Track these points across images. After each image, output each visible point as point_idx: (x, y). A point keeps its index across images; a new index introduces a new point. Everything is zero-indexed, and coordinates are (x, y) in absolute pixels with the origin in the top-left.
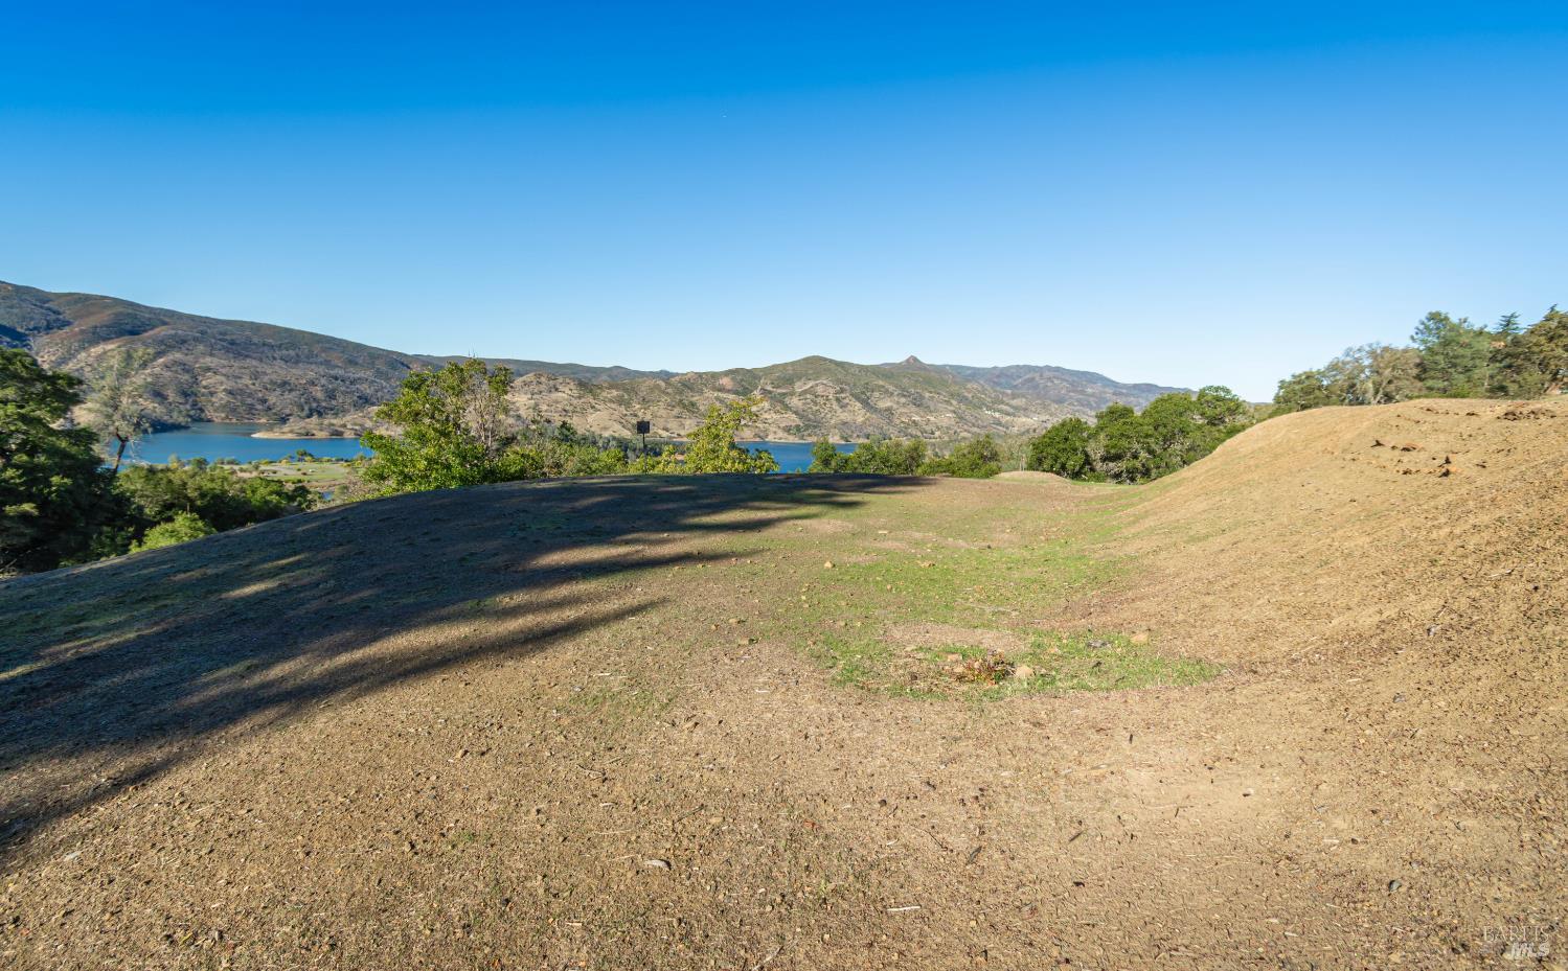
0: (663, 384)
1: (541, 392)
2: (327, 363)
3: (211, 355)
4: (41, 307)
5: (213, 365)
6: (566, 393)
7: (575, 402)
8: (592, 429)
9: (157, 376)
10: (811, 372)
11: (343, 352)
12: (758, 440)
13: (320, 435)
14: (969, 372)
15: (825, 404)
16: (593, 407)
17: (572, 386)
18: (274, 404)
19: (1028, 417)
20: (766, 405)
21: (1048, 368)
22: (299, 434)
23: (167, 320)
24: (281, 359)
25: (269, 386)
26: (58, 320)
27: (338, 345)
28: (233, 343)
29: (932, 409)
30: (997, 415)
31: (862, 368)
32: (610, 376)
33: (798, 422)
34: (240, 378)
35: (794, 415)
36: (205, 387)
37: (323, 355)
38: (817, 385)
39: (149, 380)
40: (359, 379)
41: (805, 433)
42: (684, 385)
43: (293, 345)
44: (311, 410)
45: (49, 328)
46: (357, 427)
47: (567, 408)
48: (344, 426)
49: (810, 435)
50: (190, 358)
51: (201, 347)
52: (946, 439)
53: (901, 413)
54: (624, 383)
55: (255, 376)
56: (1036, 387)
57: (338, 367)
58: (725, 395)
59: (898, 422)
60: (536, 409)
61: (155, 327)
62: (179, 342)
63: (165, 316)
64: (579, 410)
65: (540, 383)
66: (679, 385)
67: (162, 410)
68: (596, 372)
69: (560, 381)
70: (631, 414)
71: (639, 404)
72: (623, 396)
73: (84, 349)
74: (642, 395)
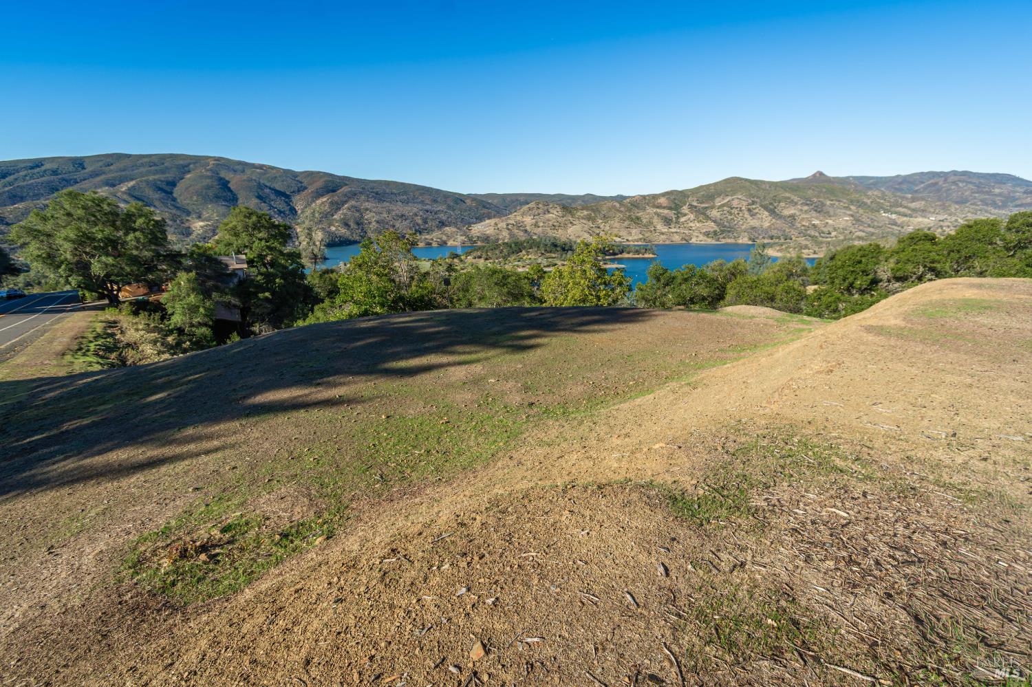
0: (618, 205)
1: (539, 214)
2: (422, 202)
3: (368, 201)
4: (294, 180)
5: (369, 207)
6: (555, 214)
7: (560, 220)
8: (571, 238)
9: (345, 215)
10: (729, 190)
11: (430, 195)
12: (684, 242)
14: (872, 181)
15: (738, 214)
16: (571, 223)
17: (558, 209)
19: (925, 217)
20: (692, 216)
21: (954, 173)
23: (347, 183)
24: (400, 201)
25: (395, 218)
26: (302, 186)
27: (428, 191)
28: (377, 194)
29: (832, 213)
30: (894, 216)
31: (771, 184)
32: (583, 201)
33: (716, 228)
34: (382, 213)
35: (713, 223)
36: (366, 220)
37: (421, 197)
38: (733, 200)
39: (342, 217)
40: (439, 211)
41: (721, 236)
42: (632, 204)
43: (405, 193)
44: (416, 230)
45: (299, 191)
46: (439, 240)
47: (555, 224)
48: (432, 239)
49: (724, 238)
50: (359, 203)
51: (363, 197)
52: (841, 238)
53: (803, 218)
54: (591, 206)
55: (389, 212)
56: (939, 190)
57: (428, 204)
58: (661, 211)
59: (799, 225)
60: (536, 225)
61: (342, 187)
62: (354, 195)
63: (345, 181)
64: (562, 225)
65: (538, 208)
66: (629, 205)
67: (348, 233)
68: (574, 199)
69: (550, 206)
70: (596, 227)
71: (601, 219)
72: (591, 214)
73: (313, 201)
74: (603, 213)
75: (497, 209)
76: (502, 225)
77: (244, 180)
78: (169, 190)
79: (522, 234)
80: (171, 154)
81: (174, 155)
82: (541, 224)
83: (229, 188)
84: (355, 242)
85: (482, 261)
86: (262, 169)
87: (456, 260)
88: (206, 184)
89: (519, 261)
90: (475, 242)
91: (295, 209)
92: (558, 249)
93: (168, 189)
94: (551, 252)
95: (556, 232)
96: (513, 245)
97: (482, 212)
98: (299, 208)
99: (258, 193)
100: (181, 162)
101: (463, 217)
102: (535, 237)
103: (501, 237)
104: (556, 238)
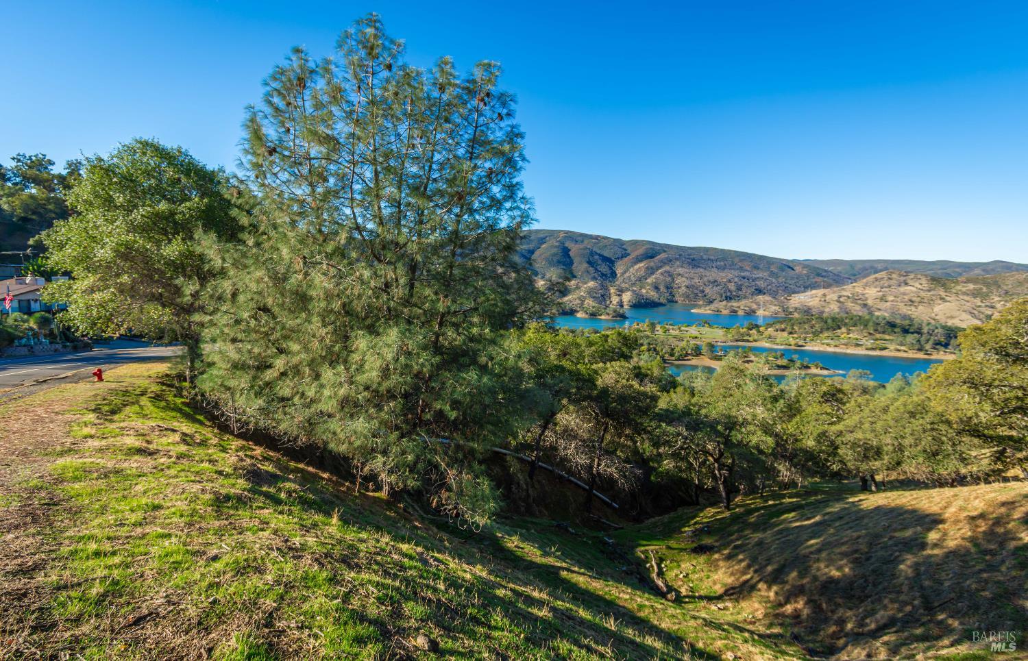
1: (890, 286)
2: (741, 269)
3: (682, 267)
4: (621, 248)
5: (682, 272)
6: (916, 287)
7: (922, 294)
8: (937, 317)
9: (657, 279)
11: (751, 262)
13: (725, 312)
16: (942, 299)
17: (924, 281)
18: (708, 293)
22: (713, 311)
23: (666, 250)
24: (716, 268)
25: (707, 283)
26: (626, 253)
27: (749, 257)
28: (693, 260)
34: (693, 279)
36: (676, 284)
37: (740, 264)
39: (654, 281)
40: (758, 278)
43: (724, 259)
44: (725, 297)
45: (622, 257)
46: (746, 308)
47: (914, 299)
48: (739, 307)
50: (672, 269)
51: (678, 263)
55: (701, 277)
57: (747, 271)
60: (883, 299)
61: (660, 254)
62: (669, 261)
63: (665, 248)
64: (925, 301)
65: (891, 279)
67: (657, 296)
68: (969, 267)
69: (912, 277)
70: (987, 306)
71: (1000, 296)
72: (981, 289)
73: (632, 266)
74: (1005, 288)
75: (835, 278)
76: (833, 297)
77: (581, 249)
78: (529, 257)
79: (858, 308)
82: (891, 298)
83: (569, 255)
84: (661, 305)
85: (785, 334)
86: (596, 239)
87: (754, 331)
88: (553, 252)
89: (832, 339)
91: (616, 273)
92: (896, 330)
94: (884, 333)
95: (914, 310)
96: (829, 321)
97: (814, 280)
98: (619, 271)
99: (589, 259)
101: (786, 285)
102: (877, 314)
103: (827, 310)
104: (913, 316)
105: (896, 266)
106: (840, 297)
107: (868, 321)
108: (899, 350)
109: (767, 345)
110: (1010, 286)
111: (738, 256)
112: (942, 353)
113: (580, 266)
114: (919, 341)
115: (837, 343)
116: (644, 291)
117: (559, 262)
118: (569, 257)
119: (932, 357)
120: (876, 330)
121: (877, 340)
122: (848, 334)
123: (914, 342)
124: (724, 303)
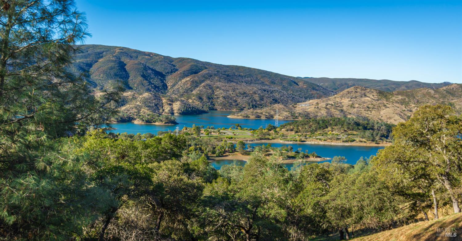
0: (432, 92)
1: (356, 97)
2: (263, 83)
3: (220, 81)
4: (170, 64)
5: (219, 86)
6: (371, 98)
7: (374, 103)
8: (382, 118)
9: (201, 91)
11: (269, 78)
13: (252, 117)
16: (385, 106)
17: (375, 94)
18: (239, 102)
22: (244, 117)
23: (207, 67)
24: (245, 82)
25: (238, 95)
26: (174, 69)
28: (228, 75)
32: (406, 87)
34: (228, 91)
36: (216, 95)
37: (262, 80)
39: (198, 92)
40: (274, 91)
42: (447, 92)
43: (250, 76)
44: (252, 105)
45: (172, 72)
46: (267, 114)
47: (370, 106)
48: (262, 113)
50: (212, 83)
51: (216, 78)
55: (234, 90)
57: (267, 85)
60: (352, 106)
61: (203, 70)
62: (209, 76)
63: (207, 65)
64: (376, 107)
65: (356, 92)
66: (445, 92)
67: (201, 105)
68: (399, 85)
69: (368, 91)
70: (408, 110)
71: (414, 104)
72: (405, 99)
73: (180, 80)
74: (417, 98)
75: (324, 91)
76: (322, 105)
77: (136, 64)
78: (87, 70)
79: (338, 113)
80: (93, 45)
81: (95, 45)
82: (357, 106)
83: (125, 69)
85: (293, 133)
86: (150, 56)
87: (272, 132)
88: (111, 66)
89: (322, 135)
90: (296, 117)
91: (166, 85)
92: (360, 127)
93: (86, 68)
94: (353, 130)
95: (370, 113)
96: (321, 122)
97: (311, 92)
98: (169, 84)
99: (143, 73)
100: (99, 51)
101: (293, 96)
102: (349, 116)
103: (319, 114)
104: (369, 118)
105: (360, 83)
106: (327, 105)
107: (344, 122)
108: (361, 142)
109: (281, 142)
110: (420, 97)
111: (261, 73)
112: (385, 142)
113: (135, 79)
114: (372, 134)
115: (326, 138)
116: (190, 101)
117: (116, 75)
118: (125, 70)
119: (380, 145)
120: (348, 128)
121: (349, 135)
122: (332, 131)
123: (370, 136)
124: (252, 110)
